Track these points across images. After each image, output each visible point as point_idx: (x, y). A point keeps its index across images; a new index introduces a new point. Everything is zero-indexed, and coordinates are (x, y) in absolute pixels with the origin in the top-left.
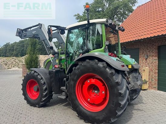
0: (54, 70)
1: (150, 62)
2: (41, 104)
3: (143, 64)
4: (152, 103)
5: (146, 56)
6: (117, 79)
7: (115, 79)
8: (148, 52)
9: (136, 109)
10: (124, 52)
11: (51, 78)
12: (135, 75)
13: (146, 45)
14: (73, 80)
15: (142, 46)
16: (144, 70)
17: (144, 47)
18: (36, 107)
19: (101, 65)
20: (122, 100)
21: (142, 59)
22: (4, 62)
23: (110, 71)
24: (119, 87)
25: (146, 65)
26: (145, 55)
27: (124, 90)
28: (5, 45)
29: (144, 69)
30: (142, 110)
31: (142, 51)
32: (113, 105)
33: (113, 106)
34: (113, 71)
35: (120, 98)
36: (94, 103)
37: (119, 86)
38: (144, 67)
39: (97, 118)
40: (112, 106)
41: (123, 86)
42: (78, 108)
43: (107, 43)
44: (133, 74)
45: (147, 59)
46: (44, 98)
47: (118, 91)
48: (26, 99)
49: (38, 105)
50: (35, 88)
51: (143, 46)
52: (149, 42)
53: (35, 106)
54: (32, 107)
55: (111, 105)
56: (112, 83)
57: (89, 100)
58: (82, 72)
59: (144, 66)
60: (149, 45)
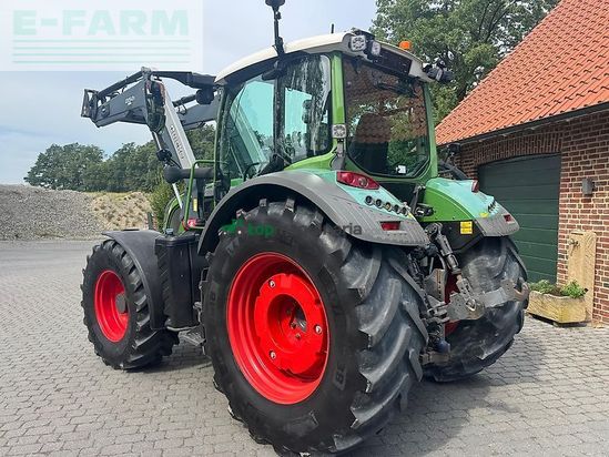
0: (172, 239)
1: (601, 212)
2: (133, 358)
3: (574, 217)
4: (578, 381)
5: (585, 183)
6: (354, 278)
7: (348, 279)
8: (595, 167)
9: (492, 402)
10: (452, 168)
11: (161, 265)
12: (489, 264)
13: (588, 141)
14: (218, 277)
15: (572, 143)
16: (575, 244)
17: (580, 148)
18: (120, 368)
19: (304, 219)
20: (374, 365)
21: (570, 196)
22: (103, 208)
23: (333, 242)
24: (361, 310)
25: (585, 222)
26: (580, 179)
27: (380, 325)
28: (118, 152)
29: (577, 238)
30: (516, 410)
31: (572, 164)
32: (341, 382)
33: (342, 387)
34: (342, 247)
35: (364, 355)
36: (289, 370)
37: (362, 307)
38: (579, 231)
39: (289, 428)
40: (337, 384)
41: (381, 306)
42: (231, 385)
43: (339, 131)
44: (480, 258)
45: (591, 195)
46: (140, 339)
47: (359, 325)
48: (93, 337)
49: (126, 363)
50: (121, 300)
51: (577, 143)
52: (601, 127)
53: (117, 367)
54: (109, 370)
55: (334, 381)
56: (335, 292)
57: (273, 354)
58: (248, 248)
59: (579, 227)
60: (600, 138)
